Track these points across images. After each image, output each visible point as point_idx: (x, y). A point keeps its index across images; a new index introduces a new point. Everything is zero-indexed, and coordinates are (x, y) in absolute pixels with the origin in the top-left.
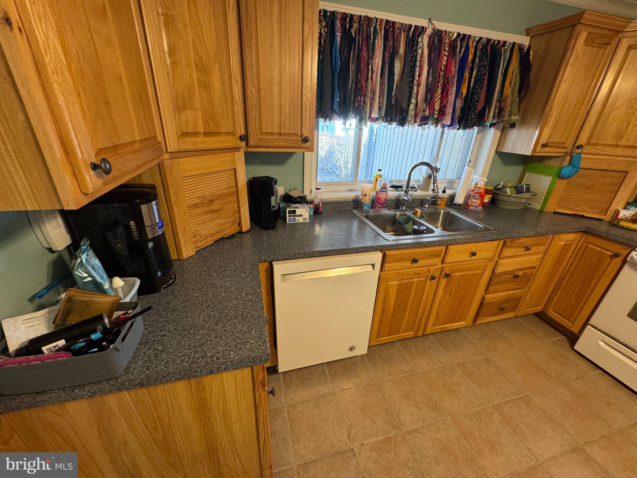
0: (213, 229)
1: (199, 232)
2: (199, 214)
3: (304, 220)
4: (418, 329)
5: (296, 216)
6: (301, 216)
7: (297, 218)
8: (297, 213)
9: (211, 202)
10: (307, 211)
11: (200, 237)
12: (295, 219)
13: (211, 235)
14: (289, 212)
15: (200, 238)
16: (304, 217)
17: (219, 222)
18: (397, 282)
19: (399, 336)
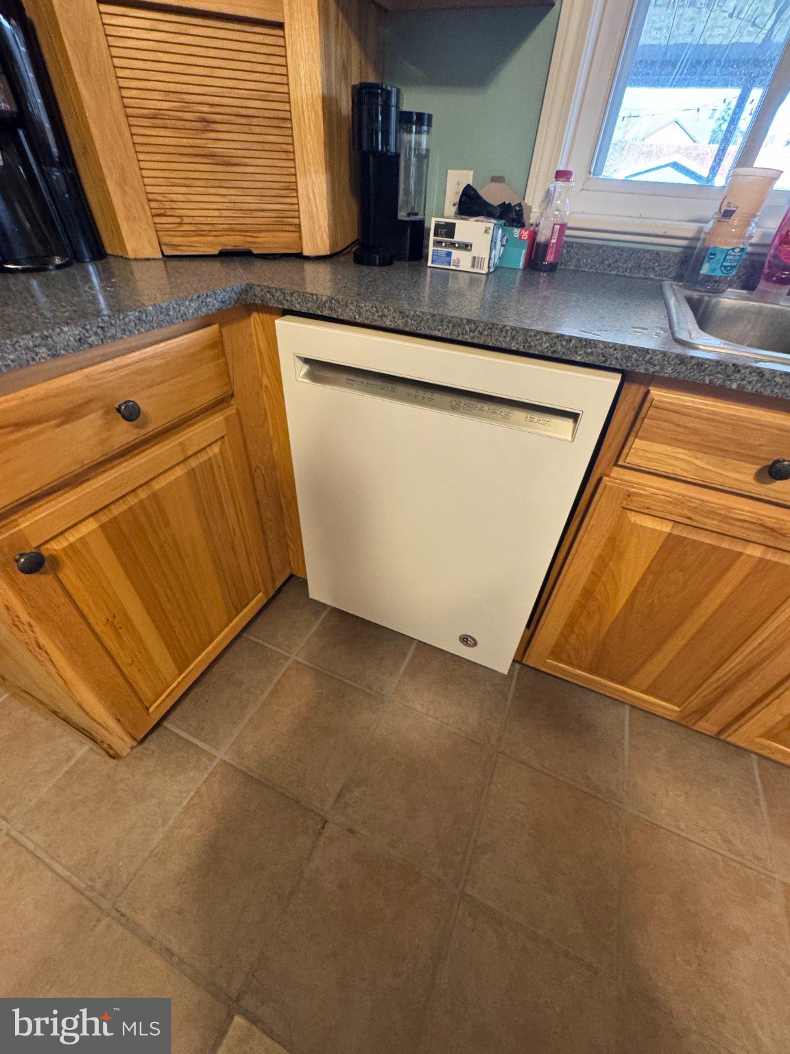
0: (216, 213)
1: (174, 205)
2: (170, 150)
3: (473, 266)
4: (702, 712)
5: (453, 245)
6: (466, 247)
7: (456, 254)
8: (459, 237)
9: (206, 124)
10: (486, 232)
11: (178, 220)
12: (449, 254)
13: (212, 230)
14: (438, 226)
15: (180, 224)
16: (475, 251)
17: (234, 199)
18: (666, 528)
19: (624, 692)
